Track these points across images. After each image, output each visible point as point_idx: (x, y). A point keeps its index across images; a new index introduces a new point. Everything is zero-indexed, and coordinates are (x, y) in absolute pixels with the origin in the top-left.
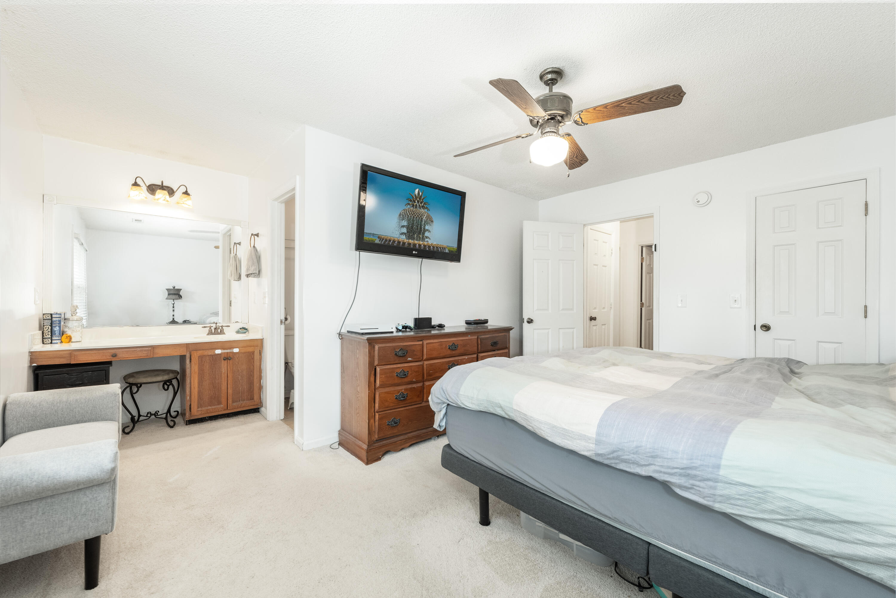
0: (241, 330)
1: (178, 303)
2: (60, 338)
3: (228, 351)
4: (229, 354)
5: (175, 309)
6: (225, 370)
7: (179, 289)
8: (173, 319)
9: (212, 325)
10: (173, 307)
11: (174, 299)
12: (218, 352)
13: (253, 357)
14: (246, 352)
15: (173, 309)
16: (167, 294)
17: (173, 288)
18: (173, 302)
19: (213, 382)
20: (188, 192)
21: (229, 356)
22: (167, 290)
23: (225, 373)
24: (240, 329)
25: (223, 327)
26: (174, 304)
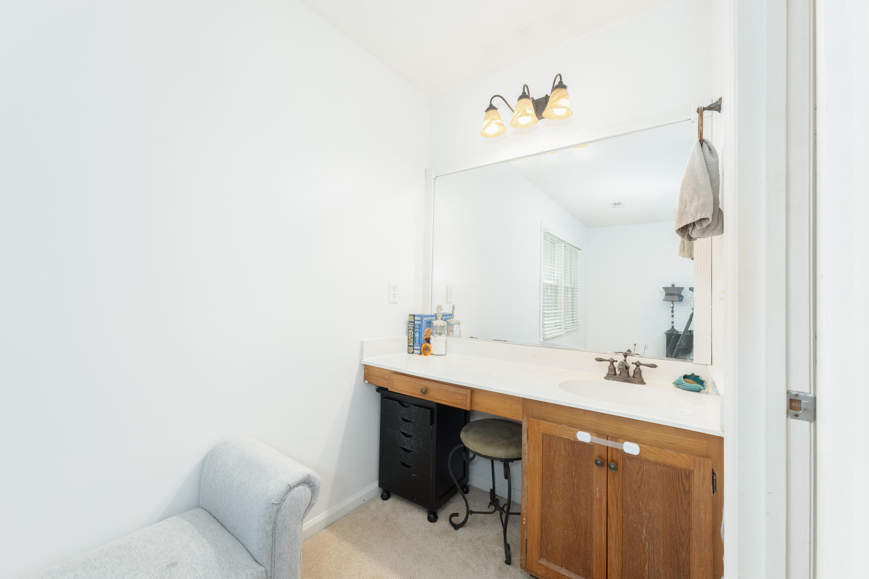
0: (687, 382)
1: (677, 306)
2: (419, 348)
3: (610, 444)
4: (612, 453)
5: (675, 313)
6: (600, 492)
7: (680, 288)
8: (673, 327)
9: (615, 358)
10: (673, 312)
11: (673, 302)
12: (584, 437)
13: (687, 489)
14: (664, 465)
15: (672, 314)
16: (664, 294)
17: (671, 287)
18: (672, 305)
19: (574, 510)
20: (564, 83)
21: (612, 457)
22: (665, 288)
23: (601, 499)
24: (685, 377)
25: (641, 367)
26: (673, 307)
